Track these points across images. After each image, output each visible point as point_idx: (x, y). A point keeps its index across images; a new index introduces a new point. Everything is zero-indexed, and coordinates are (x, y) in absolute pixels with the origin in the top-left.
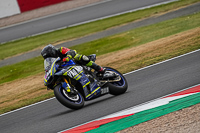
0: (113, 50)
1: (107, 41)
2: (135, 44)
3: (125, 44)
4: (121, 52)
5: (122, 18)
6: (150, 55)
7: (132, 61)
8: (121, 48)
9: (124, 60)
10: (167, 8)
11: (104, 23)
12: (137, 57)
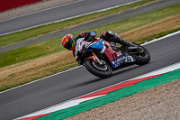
0: (31, 58)
1: (25, 50)
2: (50, 53)
3: (41, 53)
4: (38, 60)
5: (39, 30)
6: (63, 62)
7: (47, 67)
8: (38, 56)
9: (41, 66)
10: (78, 21)
11: (23, 34)
12: (52, 64)
